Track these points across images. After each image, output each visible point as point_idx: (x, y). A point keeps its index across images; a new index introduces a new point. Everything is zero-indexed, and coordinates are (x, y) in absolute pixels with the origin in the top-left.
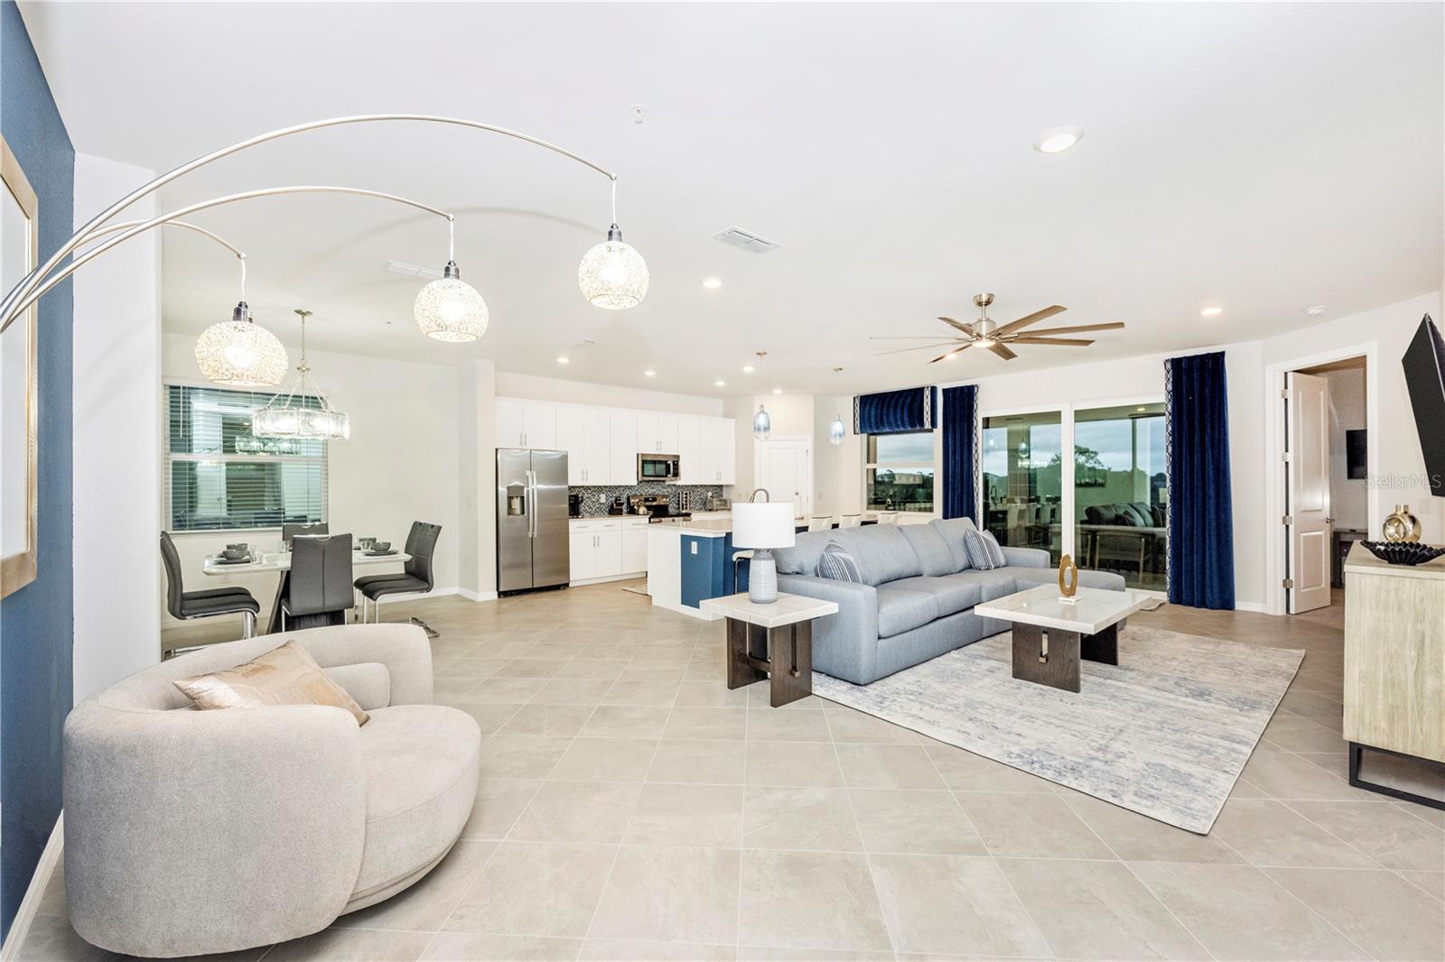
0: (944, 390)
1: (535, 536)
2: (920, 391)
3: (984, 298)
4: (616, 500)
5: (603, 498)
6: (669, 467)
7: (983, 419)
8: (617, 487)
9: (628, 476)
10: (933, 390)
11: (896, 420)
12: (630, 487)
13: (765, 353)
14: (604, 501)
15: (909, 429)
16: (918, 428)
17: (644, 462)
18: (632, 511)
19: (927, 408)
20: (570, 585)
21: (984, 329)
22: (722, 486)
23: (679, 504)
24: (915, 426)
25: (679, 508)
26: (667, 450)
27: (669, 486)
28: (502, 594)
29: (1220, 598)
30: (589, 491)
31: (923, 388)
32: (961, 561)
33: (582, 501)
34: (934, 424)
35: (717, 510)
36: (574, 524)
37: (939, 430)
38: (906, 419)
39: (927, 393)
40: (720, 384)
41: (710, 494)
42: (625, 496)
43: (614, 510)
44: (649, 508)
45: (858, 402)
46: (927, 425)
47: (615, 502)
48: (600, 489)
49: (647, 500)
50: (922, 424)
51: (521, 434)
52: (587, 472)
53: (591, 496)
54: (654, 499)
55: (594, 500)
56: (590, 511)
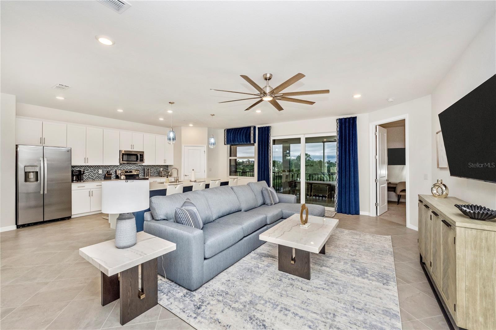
0: (258, 128)
1: (46, 192)
2: (249, 128)
3: (268, 76)
4: (107, 172)
5: (100, 171)
6: (139, 157)
7: (273, 140)
8: (109, 166)
9: (115, 161)
10: (255, 127)
11: (240, 140)
12: (117, 166)
13: (173, 103)
14: (101, 173)
15: (245, 143)
16: (248, 143)
17: (123, 154)
18: (117, 177)
19: (252, 135)
20: (72, 217)
21: (268, 90)
22: (168, 166)
23: (144, 174)
25: (144, 176)
26: (137, 149)
27: (140, 165)
28: (18, 227)
29: (355, 210)
30: (92, 168)
31: (251, 127)
32: (260, 201)
33: (84, 173)
34: (255, 142)
35: (164, 176)
36: (75, 186)
37: (256, 144)
38: (244, 138)
39: (252, 129)
40: (161, 119)
41: (162, 169)
42: (114, 170)
43: (107, 177)
44: (125, 175)
45: (226, 131)
46: (252, 142)
47: (107, 173)
48: (99, 167)
49: (126, 172)
50: (250, 141)
51: (41, 138)
52: (87, 159)
53: (93, 170)
54: (131, 172)
55: (95, 172)
56: (92, 178)
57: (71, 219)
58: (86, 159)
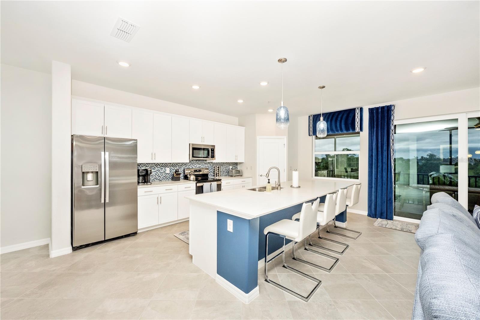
0: (369, 109)
1: (107, 201)
2: (352, 110)
5: (168, 170)
6: (211, 152)
8: (177, 164)
9: (184, 157)
10: (361, 109)
11: (336, 127)
12: (185, 164)
14: (169, 172)
15: (345, 132)
16: (351, 131)
17: (194, 149)
18: (186, 178)
19: (357, 120)
20: (138, 232)
22: (237, 163)
23: (214, 173)
24: (349, 130)
25: (214, 175)
26: (207, 142)
27: (209, 163)
28: (75, 249)
30: (159, 166)
31: (355, 109)
33: (151, 173)
34: (361, 129)
35: (235, 176)
36: (142, 190)
37: (365, 133)
38: (343, 126)
39: (358, 112)
40: (240, 102)
41: (231, 167)
42: (182, 169)
43: (175, 178)
44: (195, 175)
45: (311, 118)
46: (357, 129)
47: (175, 173)
48: (165, 165)
49: (196, 171)
50: (354, 128)
51: (103, 126)
52: (155, 154)
53: (159, 169)
54: (200, 171)
55: (162, 171)
56: (159, 178)
57: (137, 236)
58: (153, 155)
